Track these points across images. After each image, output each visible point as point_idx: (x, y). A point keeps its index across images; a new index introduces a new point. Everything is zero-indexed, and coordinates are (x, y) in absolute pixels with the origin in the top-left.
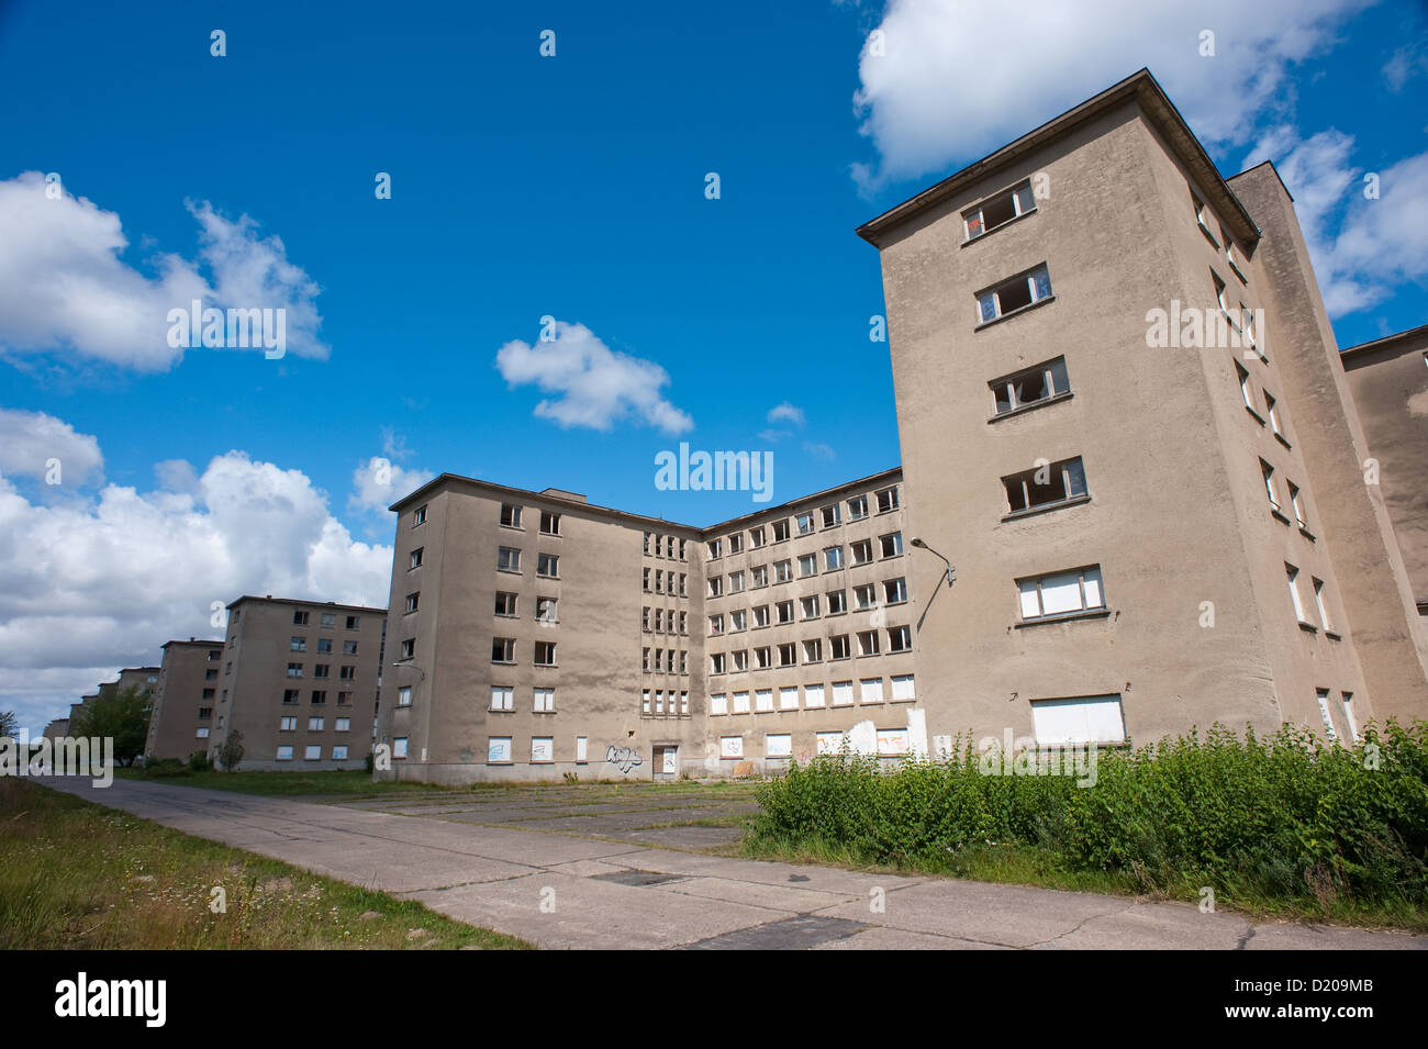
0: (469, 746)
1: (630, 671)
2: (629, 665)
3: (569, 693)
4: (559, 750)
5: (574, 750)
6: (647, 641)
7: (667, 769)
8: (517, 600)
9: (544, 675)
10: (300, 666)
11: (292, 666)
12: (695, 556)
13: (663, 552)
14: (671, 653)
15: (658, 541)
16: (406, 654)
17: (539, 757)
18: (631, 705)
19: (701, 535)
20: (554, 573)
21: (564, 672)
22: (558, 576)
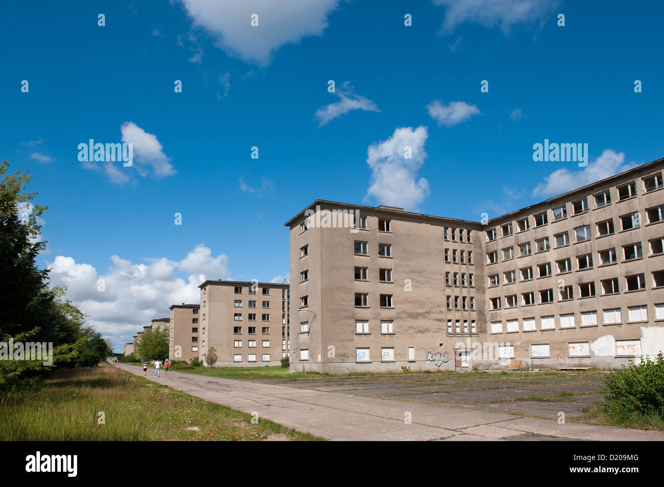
0: (345, 353)
1: (439, 309)
2: (438, 306)
3: (402, 323)
4: (398, 354)
5: (407, 354)
6: (449, 291)
7: (464, 365)
8: (367, 271)
9: (386, 313)
10: (240, 315)
11: (236, 315)
12: (478, 240)
13: (457, 239)
14: (464, 298)
15: (453, 232)
16: (303, 304)
17: (386, 359)
18: (440, 329)
19: (480, 227)
20: (388, 254)
21: (399, 311)
22: (391, 256)
